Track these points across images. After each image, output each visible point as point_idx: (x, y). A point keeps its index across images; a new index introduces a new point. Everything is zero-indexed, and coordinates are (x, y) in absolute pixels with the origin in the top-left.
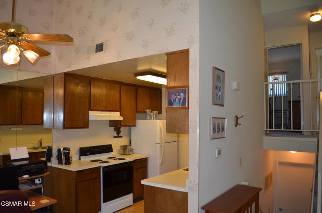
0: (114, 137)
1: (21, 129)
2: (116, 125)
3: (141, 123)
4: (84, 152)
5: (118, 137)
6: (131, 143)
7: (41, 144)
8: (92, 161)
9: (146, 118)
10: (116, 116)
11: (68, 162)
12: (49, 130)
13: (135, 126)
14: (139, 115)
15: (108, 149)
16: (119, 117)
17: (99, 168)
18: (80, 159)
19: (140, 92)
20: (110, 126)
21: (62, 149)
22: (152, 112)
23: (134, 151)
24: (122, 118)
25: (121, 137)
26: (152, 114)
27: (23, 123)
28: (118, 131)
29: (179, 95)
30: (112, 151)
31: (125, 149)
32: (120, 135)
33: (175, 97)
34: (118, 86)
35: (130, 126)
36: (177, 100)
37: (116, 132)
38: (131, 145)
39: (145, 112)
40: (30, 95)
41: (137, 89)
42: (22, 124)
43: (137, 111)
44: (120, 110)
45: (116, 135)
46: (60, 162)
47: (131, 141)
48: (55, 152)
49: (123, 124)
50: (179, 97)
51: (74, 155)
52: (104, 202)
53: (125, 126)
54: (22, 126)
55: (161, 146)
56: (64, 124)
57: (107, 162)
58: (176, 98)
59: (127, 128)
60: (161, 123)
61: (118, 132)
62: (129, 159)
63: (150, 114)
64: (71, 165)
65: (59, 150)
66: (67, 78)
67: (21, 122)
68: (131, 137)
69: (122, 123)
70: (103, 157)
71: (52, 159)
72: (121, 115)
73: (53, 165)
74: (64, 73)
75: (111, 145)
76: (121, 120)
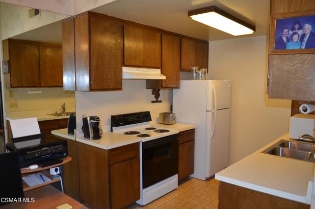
0: (153, 102)
1: (41, 92)
2: (155, 87)
3: (185, 84)
4: (118, 121)
5: (157, 101)
6: (171, 109)
7: (64, 109)
8: (126, 133)
9: (191, 78)
10: (155, 74)
11: (97, 136)
12: (71, 93)
13: (178, 87)
14: (182, 74)
15: (144, 117)
16: (160, 76)
17: (138, 144)
18: (112, 131)
19: (185, 44)
20: (147, 88)
21: (88, 119)
22: (199, 70)
23: (177, 119)
24: (164, 78)
25: (161, 101)
26: (200, 72)
27: (42, 85)
28: (157, 94)
29: (300, 28)
30: (150, 120)
31: (166, 117)
32: (159, 100)
33: (291, 32)
34: (158, 35)
35: (171, 88)
36: (296, 38)
37: (154, 95)
38: (171, 113)
39: (191, 71)
40: (49, 52)
41: (181, 41)
42: (41, 87)
43: (181, 69)
44: (161, 67)
45: (155, 100)
46: (87, 136)
47: (171, 106)
48: (79, 123)
49: (164, 85)
50: (300, 32)
51: (105, 126)
53: (166, 88)
54: (41, 89)
55: (213, 114)
56: (90, 85)
57: (148, 136)
58: (296, 33)
59: (167, 91)
60: (213, 84)
61: (157, 96)
62: (173, 130)
63: (196, 73)
64: (101, 139)
65: (85, 120)
66: (92, 19)
67: (40, 84)
68: (172, 103)
69: (163, 83)
70: (140, 127)
71: (75, 130)
72: (162, 73)
73: (78, 140)
74: (89, 12)
75: (149, 112)
76: (162, 80)
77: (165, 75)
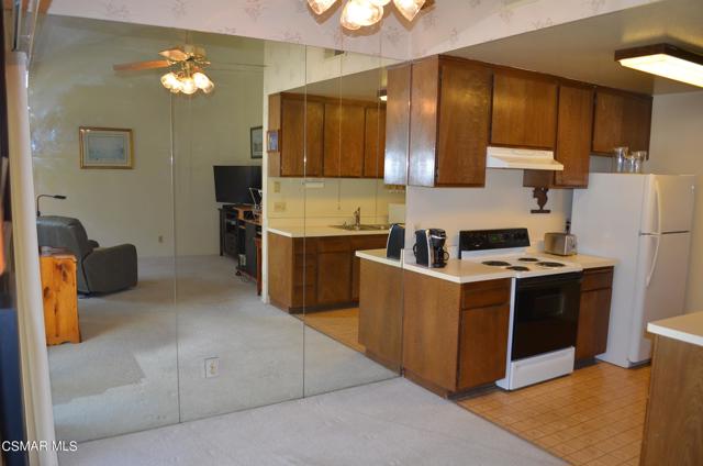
0: (533, 212)
1: (322, 185)
2: (539, 183)
3: (600, 181)
4: (471, 240)
5: (541, 211)
6: (568, 228)
7: (358, 218)
8: (485, 263)
9: (614, 171)
10: (543, 160)
11: (440, 262)
13: (584, 186)
14: (594, 161)
15: (518, 238)
16: (553, 163)
17: (507, 281)
18: (460, 257)
19: (604, 102)
20: (524, 186)
21: (427, 232)
22: (629, 153)
23: (579, 248)
24: (560, 167)
25: (548, 212)
26: (632, 158)
27: (326, 173)
28: (541, 197)
30: (528, 244)
31: (558, 242)
32: (544, 208)
34: (553, 89)
35: (572, 187)
37: (536, 199)
38: (568, 234)
39: (613, 155)
40: (340, 114)
41: (595, 96)
42: (323, 176)
43: (593, 151)
44: (554, 147)
45: (538, 208)
46: (422, 259)
47: (568, 223)
48: (410, 239)
49: (558, 182)
51: (451, 248)
52: (513, 359)
53: (563, 186)
55: (654, 241)
56: (436, 176)
57: (525, 269)
59: (560, 192)
60: (657, 183)
61: (542, 200)
62: (571, 266)
63: (623, 159)
64: (446, 267)
65: (420, 235)
66: (444, 68)
67: (323, 171)
68: (570, 215)
69: (558, 177)
70: (511, 255)
71: (403, 252)
72: (555, 158)
73: (406, 267)
74: (440, 55)
75: (526, 230)
76: (555, 171)
77: (561, 162)
